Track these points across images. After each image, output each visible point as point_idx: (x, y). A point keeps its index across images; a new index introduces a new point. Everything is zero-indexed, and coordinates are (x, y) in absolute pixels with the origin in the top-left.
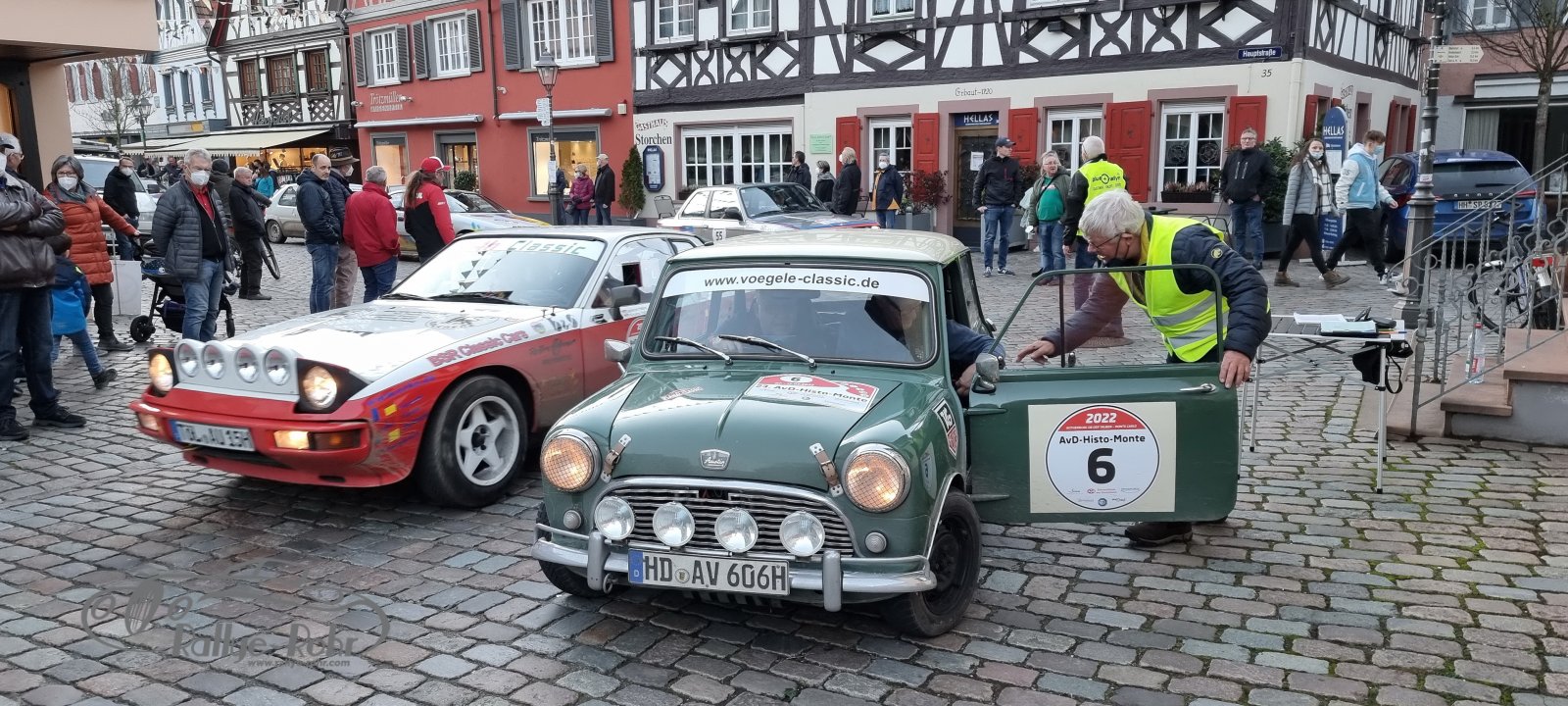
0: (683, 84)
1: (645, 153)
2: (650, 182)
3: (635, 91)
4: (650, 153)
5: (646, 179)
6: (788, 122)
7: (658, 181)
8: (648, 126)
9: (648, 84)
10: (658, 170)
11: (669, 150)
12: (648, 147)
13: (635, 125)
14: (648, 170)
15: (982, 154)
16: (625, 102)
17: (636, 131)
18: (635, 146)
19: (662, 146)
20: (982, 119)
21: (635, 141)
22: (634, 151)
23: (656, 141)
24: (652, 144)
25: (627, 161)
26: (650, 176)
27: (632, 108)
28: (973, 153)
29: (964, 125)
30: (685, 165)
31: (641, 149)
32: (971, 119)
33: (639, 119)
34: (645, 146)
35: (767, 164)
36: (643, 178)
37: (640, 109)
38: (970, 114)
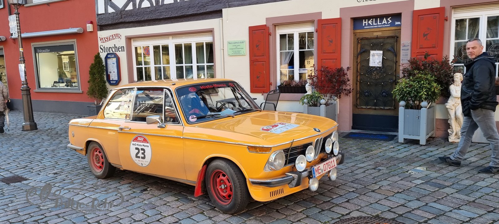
0: (130, 7)
1: (107, 58)
2: (111, 79)
3: (98, 15)
4: (110, 58)
5: (108, 76)
6: (210, 31)
7: (116, 78)
8: (108, 39)
9: (106, 9)
10: (116, 70)
11: (123, 55)
12: (108, 54)
13: (99, 39)
14: (109, 71)
15: (381, 52)
16: (91, 23)
17: (100, 43)
18: (99, 54)
19: (118, 53)
20: (381, 22)
21: (100, 49)
22: (98, 57)
23: (113, 49)
24: (111, 52)
25: (92, 64)
26: (111, 75)
27: (96, 27)
28: (372, 52)
29: (363, 28)
30: (135, 67)
31: (103, 55)
32: (370, 22)
33: (102, 34)
34: (106, 53)
35: (195, 65)
36: (105, 77)
37: (102, 27)
38: (369, 18)
